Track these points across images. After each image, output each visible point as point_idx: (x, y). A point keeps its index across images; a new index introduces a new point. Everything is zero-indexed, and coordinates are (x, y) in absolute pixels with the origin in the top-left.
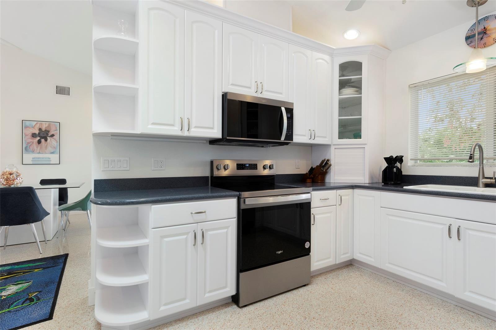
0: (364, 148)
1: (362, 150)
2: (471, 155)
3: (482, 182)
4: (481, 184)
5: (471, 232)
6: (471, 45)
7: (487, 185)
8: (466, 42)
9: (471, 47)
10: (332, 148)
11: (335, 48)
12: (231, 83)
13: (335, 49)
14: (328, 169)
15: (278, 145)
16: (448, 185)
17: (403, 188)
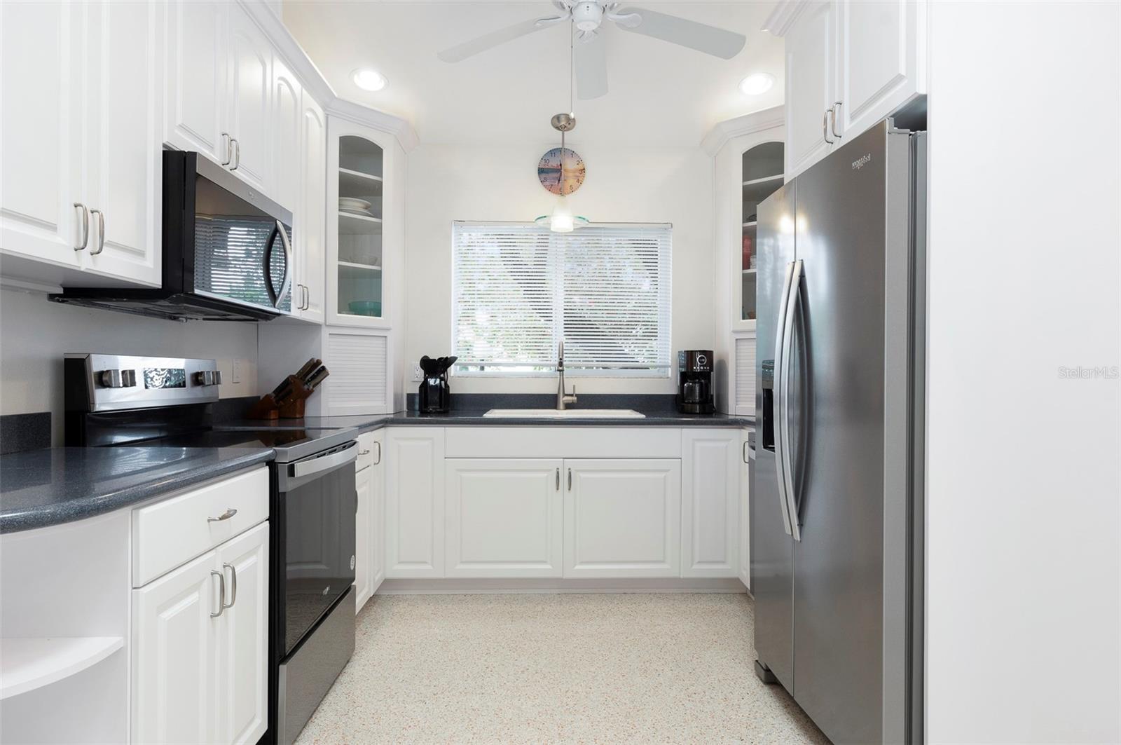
0: (386, 337)
1: (380, 341)
2: (561, 359)
3: (563, 401)
4: (561, 406)
5: (583, 475)
6: (545, 183)
7: (568, 406)
8: (540, 177)
9: (545, 186)
10: (325, 333)
11: (336, 95)
12: (179, 122)
13: (335, 98)
14: (318, 383)
15: (253, 318)
16: (510, 408)
17: (482, 416)
